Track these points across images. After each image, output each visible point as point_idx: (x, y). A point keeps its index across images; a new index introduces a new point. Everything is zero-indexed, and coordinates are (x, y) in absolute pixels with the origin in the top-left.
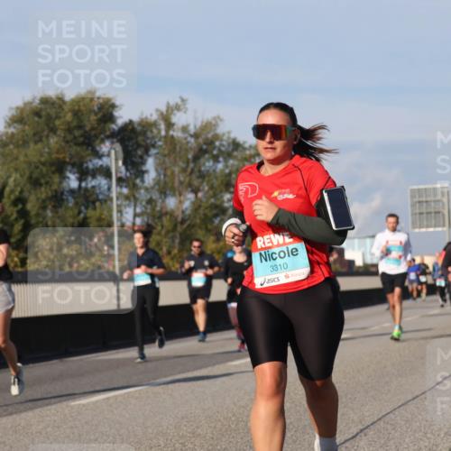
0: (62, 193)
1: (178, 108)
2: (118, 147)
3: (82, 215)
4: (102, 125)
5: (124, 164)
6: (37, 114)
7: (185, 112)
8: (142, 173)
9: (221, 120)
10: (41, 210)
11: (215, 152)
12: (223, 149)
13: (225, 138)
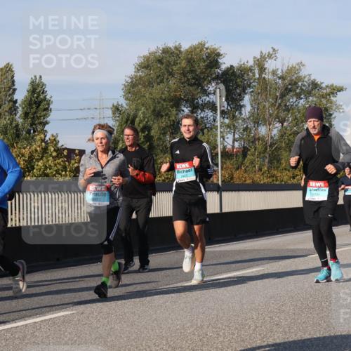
1: (270, 56)
2: (222, 86)
4: (209, 69)
5: (226, 100)
6: (160, 61)
7: (275, 60)
8: (240, 107)
9: (303, 65)
10: (162, 136)
11: (298, 91)
12: (304, 88)
13: (306, 79)
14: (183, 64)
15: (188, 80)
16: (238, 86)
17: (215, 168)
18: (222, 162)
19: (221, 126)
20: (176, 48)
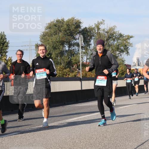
0: (63, 52)
1: (101, 23)
2: (82, 36)
3: (70, 59)
4: (76, 29)
5: (83, 42)
6: (55, 25)
7: (104, 25)
8: (89, 45)
9: (116, 27)
10: (56, 57)
11: (114, 38)
12: (116, 37)
13: (117, 33)
14: (65, 26)
15: (67, 33)
16: (89, 36)
17: (79, 71)
18: (82, 68)
19: (81, 53)
20: (62, 20)
